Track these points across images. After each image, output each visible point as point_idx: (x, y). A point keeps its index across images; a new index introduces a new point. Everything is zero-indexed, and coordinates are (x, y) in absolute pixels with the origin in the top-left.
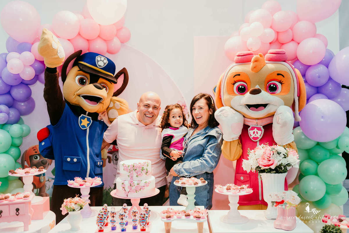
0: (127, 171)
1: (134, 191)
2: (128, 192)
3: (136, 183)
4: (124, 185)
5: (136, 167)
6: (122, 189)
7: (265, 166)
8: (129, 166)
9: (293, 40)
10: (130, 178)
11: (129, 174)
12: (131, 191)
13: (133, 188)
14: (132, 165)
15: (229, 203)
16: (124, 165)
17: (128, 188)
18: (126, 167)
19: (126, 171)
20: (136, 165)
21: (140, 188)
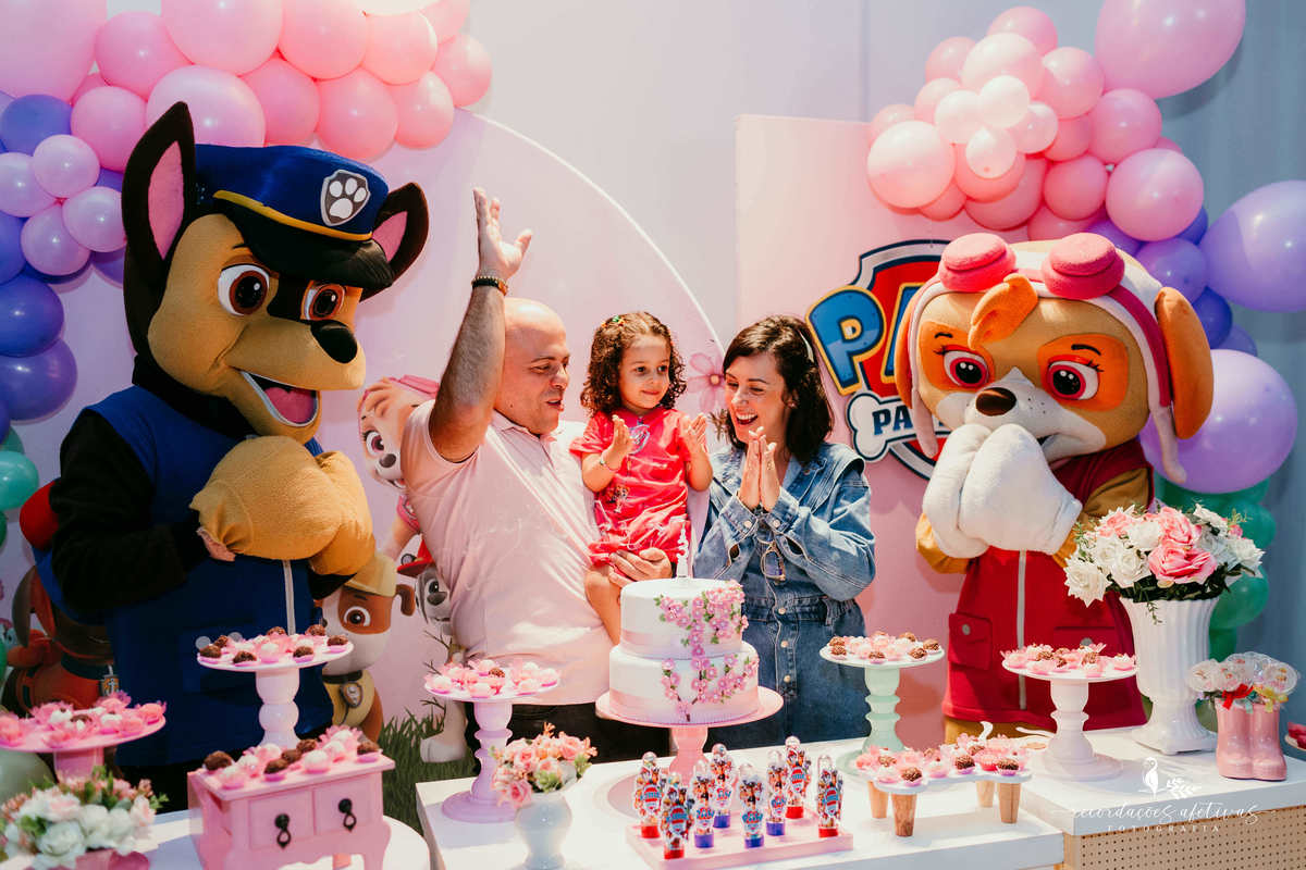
0: (680, 624)
1: (716, 697)
2: (693, 703)
3: (719, 664)
4: (675, 676)
5: (714, 606)
6: (667, 695)
7: (1177, 576)
8: (686, 603)
9: (1087, 153)
10: (690, 648)
11: (688, 632)
12: (703, 697)
13: (713, 685)
14: (697, 599)
15: (1054, 708)
16: (667, 602)
17: (693, 686)
18: (674, 607)
19: (673, 624)
20: (711, 597)
21: (732, 684)
